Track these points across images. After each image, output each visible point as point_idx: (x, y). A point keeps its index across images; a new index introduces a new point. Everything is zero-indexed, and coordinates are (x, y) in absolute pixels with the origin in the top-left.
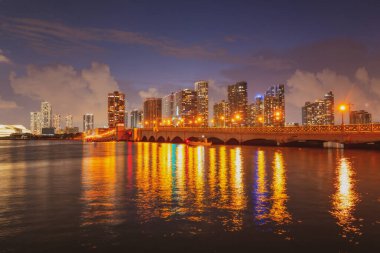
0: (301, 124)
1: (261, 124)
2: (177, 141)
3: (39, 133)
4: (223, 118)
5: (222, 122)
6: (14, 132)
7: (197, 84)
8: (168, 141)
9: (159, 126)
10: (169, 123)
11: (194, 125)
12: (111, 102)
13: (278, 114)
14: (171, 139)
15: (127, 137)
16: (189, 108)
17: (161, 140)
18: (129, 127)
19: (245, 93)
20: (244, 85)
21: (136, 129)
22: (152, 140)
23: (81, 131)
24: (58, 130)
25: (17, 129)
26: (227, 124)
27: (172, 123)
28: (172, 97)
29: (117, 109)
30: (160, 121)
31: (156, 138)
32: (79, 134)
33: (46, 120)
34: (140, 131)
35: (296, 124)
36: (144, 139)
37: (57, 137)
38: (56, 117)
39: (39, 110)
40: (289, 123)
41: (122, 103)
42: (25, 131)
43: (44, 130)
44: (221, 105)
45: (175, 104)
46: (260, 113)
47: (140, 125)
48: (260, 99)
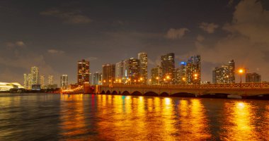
0: (212, 83)
1: (184, 83)
2: (125, 94)
3: (30, 88)
4: (157, 78)
5: (157, 80)
6: (12, 87)
7: (139, 54)
8: (120, 94)
9: (113, 83)
10: (120, 81)
11: (137, 83)
12: (80, 67)
13: (196, 75)
14: (122, 92)
15: (91, 91)
16: (134, 71)
17: (114, 93)
18: (92, 84)
19: (173, 61)
20: (173, 55)
21: (97, 86)
22: (108, 93)
23: (59, 87)
24: (43, 86)
25: (14, 86)
26: (160, 82)
27: (122, 81)
28: (122, 64)
29: (84, 71)
30: (114, 80)
31: (111, 92)
32: (58, 89)
33: (34, 79)
34: (100, 87)
35: (208, 83)
36: (103, 93)
37: (42, 91)
38: (42, 77)
39: (30, 72)
40: (204, 82)
41: (88, 68)
42: (20, 87)
43: (33, 86)
44: (156, 69)
45: (124, 69)
46: (184, 74)
47: (100, 83)
48: (183, 65)
